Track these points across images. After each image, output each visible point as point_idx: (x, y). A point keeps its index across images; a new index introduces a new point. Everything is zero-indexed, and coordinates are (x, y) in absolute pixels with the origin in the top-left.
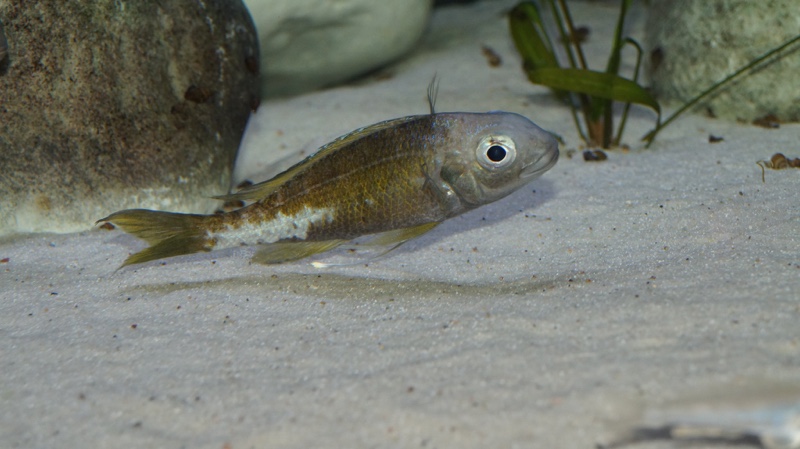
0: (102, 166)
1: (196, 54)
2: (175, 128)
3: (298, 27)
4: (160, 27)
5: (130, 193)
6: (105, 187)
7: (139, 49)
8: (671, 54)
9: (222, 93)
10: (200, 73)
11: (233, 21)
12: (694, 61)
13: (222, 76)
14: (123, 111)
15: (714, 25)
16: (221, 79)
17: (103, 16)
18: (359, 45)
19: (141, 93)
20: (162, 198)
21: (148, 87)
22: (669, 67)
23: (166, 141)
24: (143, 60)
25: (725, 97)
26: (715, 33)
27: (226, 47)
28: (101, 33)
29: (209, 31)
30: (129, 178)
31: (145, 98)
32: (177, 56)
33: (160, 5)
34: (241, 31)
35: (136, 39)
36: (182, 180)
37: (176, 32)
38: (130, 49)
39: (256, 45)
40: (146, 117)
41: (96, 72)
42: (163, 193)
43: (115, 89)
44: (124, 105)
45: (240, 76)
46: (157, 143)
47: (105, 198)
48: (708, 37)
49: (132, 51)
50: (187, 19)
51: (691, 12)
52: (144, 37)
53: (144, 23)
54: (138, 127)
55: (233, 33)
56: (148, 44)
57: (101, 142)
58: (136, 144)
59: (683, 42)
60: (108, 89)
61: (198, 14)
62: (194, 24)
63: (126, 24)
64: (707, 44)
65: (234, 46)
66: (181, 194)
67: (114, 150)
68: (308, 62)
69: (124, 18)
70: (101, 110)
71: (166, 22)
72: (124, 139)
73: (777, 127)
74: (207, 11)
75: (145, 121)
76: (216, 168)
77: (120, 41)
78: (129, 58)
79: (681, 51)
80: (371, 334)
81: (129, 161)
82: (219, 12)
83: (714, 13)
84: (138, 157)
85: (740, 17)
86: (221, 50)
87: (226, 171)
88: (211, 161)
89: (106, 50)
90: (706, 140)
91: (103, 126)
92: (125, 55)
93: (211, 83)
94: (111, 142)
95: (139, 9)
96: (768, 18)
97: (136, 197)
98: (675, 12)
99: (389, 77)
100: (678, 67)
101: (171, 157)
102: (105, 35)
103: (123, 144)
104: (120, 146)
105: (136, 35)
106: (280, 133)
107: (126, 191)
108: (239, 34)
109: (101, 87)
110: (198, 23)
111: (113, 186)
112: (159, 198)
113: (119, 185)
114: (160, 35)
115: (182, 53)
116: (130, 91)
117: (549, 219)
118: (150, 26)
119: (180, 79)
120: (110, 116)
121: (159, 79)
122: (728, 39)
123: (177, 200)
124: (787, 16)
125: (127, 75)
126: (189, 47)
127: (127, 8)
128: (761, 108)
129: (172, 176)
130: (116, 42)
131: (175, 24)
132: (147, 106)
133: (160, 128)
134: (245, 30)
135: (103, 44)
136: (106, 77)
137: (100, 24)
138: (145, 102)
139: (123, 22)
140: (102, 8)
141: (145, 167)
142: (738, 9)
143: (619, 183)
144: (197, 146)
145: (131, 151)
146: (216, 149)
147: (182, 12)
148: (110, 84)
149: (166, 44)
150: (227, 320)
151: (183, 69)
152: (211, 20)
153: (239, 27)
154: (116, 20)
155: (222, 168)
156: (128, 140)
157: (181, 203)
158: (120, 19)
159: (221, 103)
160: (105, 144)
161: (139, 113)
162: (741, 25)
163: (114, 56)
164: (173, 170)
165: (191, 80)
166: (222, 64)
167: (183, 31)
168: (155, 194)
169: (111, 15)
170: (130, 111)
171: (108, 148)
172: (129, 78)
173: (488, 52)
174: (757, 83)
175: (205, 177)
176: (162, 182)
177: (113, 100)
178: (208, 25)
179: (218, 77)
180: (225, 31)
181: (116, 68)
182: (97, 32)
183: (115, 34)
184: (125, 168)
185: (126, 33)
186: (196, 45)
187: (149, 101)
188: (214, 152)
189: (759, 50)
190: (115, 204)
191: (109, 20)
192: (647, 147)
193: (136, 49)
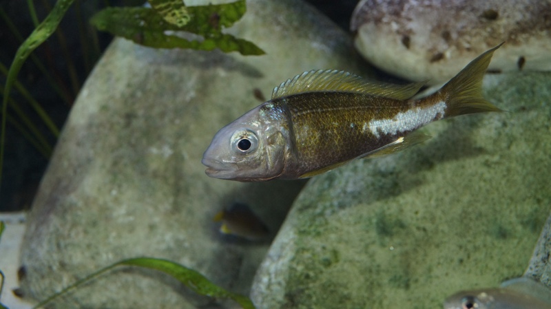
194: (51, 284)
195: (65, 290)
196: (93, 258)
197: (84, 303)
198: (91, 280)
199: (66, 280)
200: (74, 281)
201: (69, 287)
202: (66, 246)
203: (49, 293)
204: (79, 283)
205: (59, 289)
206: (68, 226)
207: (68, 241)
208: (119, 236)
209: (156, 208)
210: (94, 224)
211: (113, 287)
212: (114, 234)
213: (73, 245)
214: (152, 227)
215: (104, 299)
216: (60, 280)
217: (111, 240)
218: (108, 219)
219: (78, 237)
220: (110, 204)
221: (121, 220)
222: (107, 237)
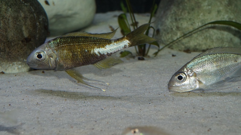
0: (2, 55)
1: (31, 24)
2: (23, 45)
4: (21, 16)
5: (10, 63)
6: (2, 61)
7: (14, 22)
8: (161, 31)
9: (38, 36)
10: (32, 30)
11: (42, 15)
12: (168, 33)
13: (38, 31)
14: (8, 40)
15: (174, 24)
16: (37, 32)
17: (4, 12)
19: (14, 35)
20: (19, 65)
21: (16, 33)
22: (161, 34)
23: (21, 49)
24: (15, 25)
25: (176, 44)
26: (174, 26)
27: (39, 23)
28: (3, 17)
29: (35, 18)
30: (10, 59)
31: (15, 36)
32: (25, 24)
33: (21, 10)
35: (14, 19)
36: (25, 60)
37: (25, 18)
38: (12, 22)
39: (48, 22)
40: (15, 42)
41: (1, 28)
42: (19, 64)
43: (7, 33)
44: (9, 38)
45: (43, 31)
46: (18, 49)
47: (2, 65)
48: (172, 27)
49: (12, 23)
50: (29, 14)
51: (168, 20)
52: (16, 19)
53: (16, 15)
54: (13, 44)
55: (41, 19)
56: (17, 21)
57: (2, 48)
58: (12, 50)
59: (165, 28)
60: (5, 33)
61: (32, 13)
62: (30, 16)
63: (11, 15)
64: (172, 29)
65: (42, 22)
66: (24, 64)
67: (5, 51)
69: (10, 13)
70: (2, 39)
71: (22, 15)
72: (9, 48)
73: (190, 53)
74: (34, 12)
75: (15, 43)
77: (9, 20)
78: (11, 25)
79: (165, 30)
80: (80, 110)
81: (9, 54)
82: (38, 13)
83: (174, 20)
84: (12, 53)
85: (181, 22)
86: (38, 23)
89: (4, 22)
90: (171, 55)
91: (3, 44)
92: (10, 24)
93: (35, 33)
94: (4, 49)
95: (15, 11)
96: (189, 23)
97: (11, 65)
98: (163, 20)
100: (163, 35)
101: (22, 53)
102: (4, 18)
103: (8, 49)
104: (7, 50)
105: (14, 18)
107: (8, 63)
108: (43, 19)
109: (2, 33)
111: (4, 61)
112: (18, 65)
113: (6, 61)
114: (20, 18)
115: (26, 24)
116: (11, 34)
117: (130, 77)
118: (18, 16)
119: (25, 31)
120: (5, 41)
121: (20, 31)
122: (178, 28)
123: (23, 66)
124: (194, 23)
125: (10, 29)
126: (29, 22)
127: (11, 10)
128: (186, 47)
129: (22, 59)
130: (8, 20)
131: (25, 15)
132: (16, 39)
133: (19, 45)
134: (45, 18)
135: (4, 20)
136: (4, 30)
137: (3, 14)
138: (15, 37)
139: (10, 14)
140: (4, 10)
141: (14, 56)
142: (181, 20)
143: (148, 67)
144: (29, 50)
145: (10, 51)
147: (27, 12)
148: (5, 32)
149: (22, 21)
151: (27, 28)
152: (35, 15)
153: (43, 17)
154: (8, 13)
156: (10, 48)
157: (24, 67)
158: (9, 13)
159: (37, 39)
160: (3, 49)
161: (13, 40)
162: (182, 24)
163: (7, 24)
164: (22, 57)
165: (29, 32)
166: (38, 28)
167: (27, 18)
168: (17, 64)
169: (6, 12)
170: (11, 40)
171: (4, 50)
172: (11, 30)
173: (111, 27)
174: (185, 41)
176: (19, 61)
177: (6, 36)
178: (34, 16)
179: (37, 31)
180: (39, 18)
181: (7, 27)
182: (2, 17)
183: (8, 17)
184: (8, 56)
185: (10, 17)
186: (31, 22)
187: (16, 37)
189: (186, 32)
190: (5, 66)
191: (6, 13)
192: (155, 56)
193: (13, 22)
194: (172, 36)
195: (178, 39)
196: (192, 25)
197: (186, 45)
198: (190, 34)
199: (179, 34)
200: (182, 35)
201: (180, 37)
202: (179, 20)
203: (170, 41)
204: (185, 36)
205: (175, 38)
206: (181, 11)
208: (204, 15)
209: (221, 3)
210: (193, 9)
211: (200, 38)
212: (202, 14)
213: (183, 19)
214: (219, 12)
215: (196, 44)
216: (176, 35)
217: (200, 16)
218: (199, 7)
219: (185, 15)
221: (205, 8)
222: (199, 15)
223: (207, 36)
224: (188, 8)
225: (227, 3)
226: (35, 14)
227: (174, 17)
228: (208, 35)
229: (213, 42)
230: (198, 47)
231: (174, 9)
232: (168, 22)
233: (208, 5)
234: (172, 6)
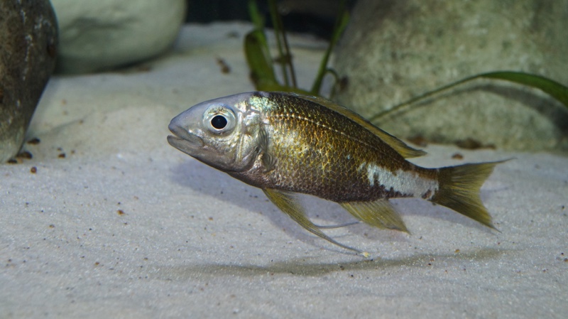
1: (9, 38)
3: (86, 25)
8: (353, 82)
9: (26, 70)
10: (11, 53)
11: (42, 16)
12: (370, 90)
13: (27, 57)
15: (389, 67)
18: (128, 44)
22: (351, 91)
26: (387, 73)
27: (34, 35)
29: (22, 21)
34: (47, 25)
39: (56, 36)
45: (42, 59)
48: (383, 75)
50: (6, 10)
51: (373, 55)
55: (40, 26)
59: (364, 76)
61: (15, 7)
62: (11, 15)
64: (381, 80)
65: (40, 35)
68: (90, 51)
73: (425, 146)
74: (22, 5)
76: (14, 127)
79: (362, 82)
82: (31, 8)
83: (389, 58)
85: (408, 64)
86: (30, 37)
87: (21, 130)
88: (10, 121)
93: (18, 61)
96: (428, 68)
98: (361, 54)
99: (148, 69)
100: (358, 93)
106: (65, 102)
108: (45, 27)
110: (14, 14)
122: (397, 78)
124: (441, 68)
126: (4, 32)
128: (413, 130)
134: (50, 24)
142: (407, 58)
144: (1, 109)
146: (16, 113)
150: (10, 263)
152: (24, 13)
153: (46, 21)
155: (19, 127)
159: (24, 78)
162: (408, 69)
166: (29, 48)
167: (1, 18)
173: (221, 62)
174: (413, 114)
175: (4, 134)
178: (21, 17)
179: (25, 57)
180: (34, 23)
186: (10, 30)
188: (14, 115)
194: (379, 99)
195: (395, 108)
196: (434, 73)
197: (416, 125)
198: (428, 98)
199: (399, 96)
200: (408, 98)
201: (401, 105)
202: (403, 57)
203: (375, 110)
204: (414, 100)
205: (388, 106)
206: (408, 34)
207: (406, 51)
208: (468, 51)
209: (513, 23)
210: (440, 33)
211: (453, 110)
212: (462, 47)
213: (412, 55)
214: (506, 45)
215: (440, 123)
216: (392, 96)
217: (458, 54)
218: (456, 29)
219: (419, 46)
220: (461, 12)
221: (471, 32)
222: (454, 50)
223: (470, 105)
224: (427, 29)
225: (528, 23)
226: (25, 11)
227: (388, 50)
228: (474, 103)
229: (484, 121)
230: (444, 133)
231: (390, 27)
232: (374, 61)
233: (481, 26)
234: (386, 21)
